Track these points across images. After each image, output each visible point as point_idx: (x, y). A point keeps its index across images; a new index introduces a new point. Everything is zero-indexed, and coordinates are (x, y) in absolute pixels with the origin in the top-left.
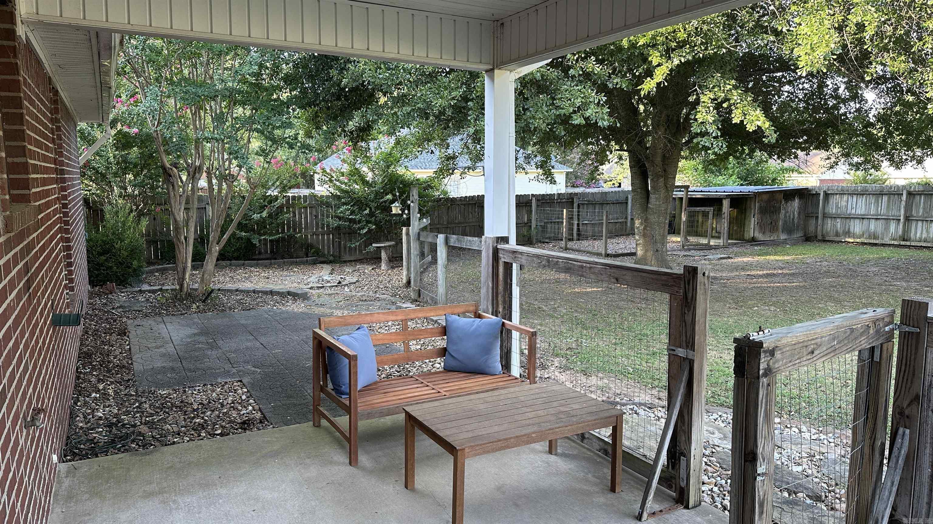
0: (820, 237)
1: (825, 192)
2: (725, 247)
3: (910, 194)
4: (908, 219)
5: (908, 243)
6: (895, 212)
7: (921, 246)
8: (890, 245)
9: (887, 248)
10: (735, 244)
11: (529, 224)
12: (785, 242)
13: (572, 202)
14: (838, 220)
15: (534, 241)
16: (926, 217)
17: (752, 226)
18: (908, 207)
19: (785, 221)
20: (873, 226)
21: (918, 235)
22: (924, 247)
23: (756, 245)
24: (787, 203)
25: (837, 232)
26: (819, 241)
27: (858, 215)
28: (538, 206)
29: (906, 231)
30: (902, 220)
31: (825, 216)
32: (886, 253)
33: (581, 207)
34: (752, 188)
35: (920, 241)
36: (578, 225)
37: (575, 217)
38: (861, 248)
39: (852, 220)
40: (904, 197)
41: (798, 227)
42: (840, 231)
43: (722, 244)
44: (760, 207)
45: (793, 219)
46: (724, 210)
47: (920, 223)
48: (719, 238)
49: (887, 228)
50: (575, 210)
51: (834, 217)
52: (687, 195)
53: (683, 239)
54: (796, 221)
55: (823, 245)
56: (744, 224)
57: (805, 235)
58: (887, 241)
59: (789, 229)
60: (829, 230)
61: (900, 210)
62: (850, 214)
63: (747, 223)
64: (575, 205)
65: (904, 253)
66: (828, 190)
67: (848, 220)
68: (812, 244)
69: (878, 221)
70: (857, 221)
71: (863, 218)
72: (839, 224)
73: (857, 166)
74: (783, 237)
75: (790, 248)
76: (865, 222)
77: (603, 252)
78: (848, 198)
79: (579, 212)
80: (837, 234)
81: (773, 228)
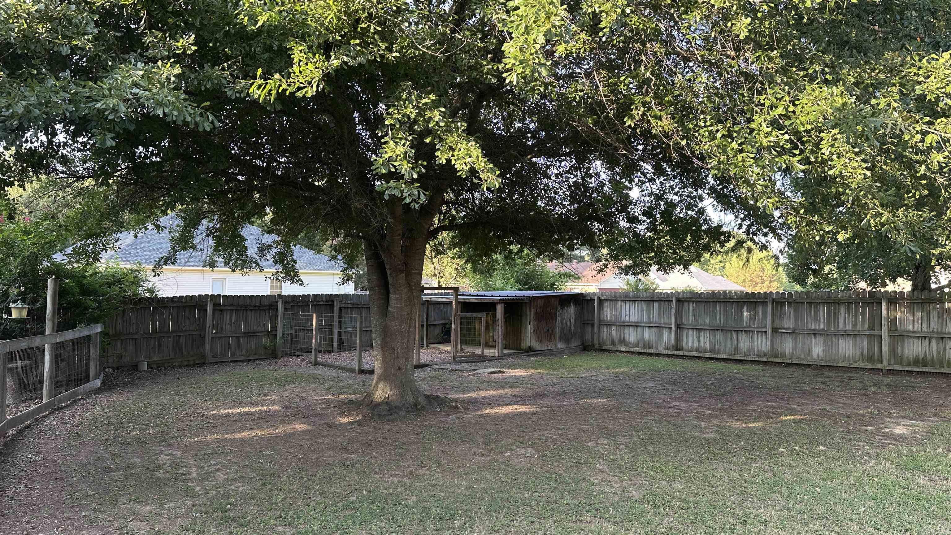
0: (597, 347)
1: (599, 298)
2: (499, 358)
3: (679, 301)
4: (679, 327)
5: (681, 353)
6: (664, 320)
7: (694, 356)
8: (664, 355)
9: (661, 358)
10: (511, 354)
11: (274, 333)
12: (562, 352)
13: (332, 306)
14: (614, 328)
15: (280, 354)
16: (696, 326)
17: (529, 335)
18: (679, 314)
19: (562, 329)
20: (647, 334)
21: (690, 345)
22: (697, 357)
23: (532, 355)
24: (562, 309)
25: (613, 341)
26: (596, 350)
27: (632, 322)
28: (285, 309)
29: (678, 339)
30: (674, 329)
31: (601, 323)
32: (661, 363)
33: (343, 310)
34: (528, 293)
35: (692, 351)
36: (340, 333)
37: (336, 324)
38: (636, 358)
39: (626, 328)
40: (674, 304)
41: (575, 334)
42: (616, 339)
43: (497, 355)
44: (536, 313)
45: (570, 327)
46: (498, 317)
47: (691, 332)
48: (493, 347)
49: (660, 336)
50: (336, 315)
51: (609, 325)
52: (457, 298)
53: (454, 350)
54: (573, 328)
55: (600, 355)
56: (521, 332)
57: (583, 344)
58: (661, 350)
59: (566, 338)
60: (605, 338)
61: (671, 317)
62: (624, 322)
63: (523, 331)
64: (336, 309)
65: (678, 365)
66: (602, 295)
67: (623, 328)
68: (589, 353)
69: (652, 329)
70: (631, 329)
71: (637, 326)
72: (614, 332)
73: (626, 271)
74: (561, 346)
75: (566, 359)
76: (639, 329)
77: (357, 368)
78: (621, 306)
79: (340, 317)
80: (613, 343)
81: (549, 336)
